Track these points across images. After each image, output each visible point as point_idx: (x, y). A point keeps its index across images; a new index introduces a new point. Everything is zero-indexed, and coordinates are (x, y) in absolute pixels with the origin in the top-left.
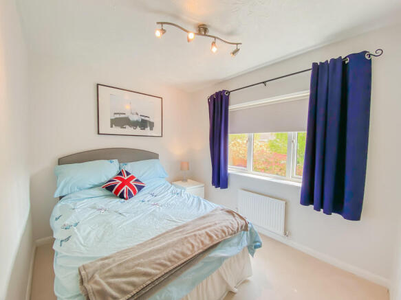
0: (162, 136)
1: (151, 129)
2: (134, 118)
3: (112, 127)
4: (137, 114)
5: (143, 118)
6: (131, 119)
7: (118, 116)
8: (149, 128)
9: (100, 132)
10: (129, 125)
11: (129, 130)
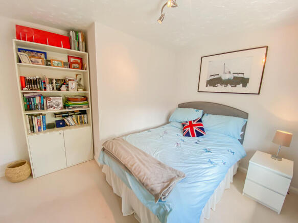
0: (259, 94)
1: (244, 86)
2: (226, 77)
3: (207, 86)
4: (230, 73)
5: (236, 75)
6: (223, 78)
7: (212, 77)
8: (241, 85)
9: (199, 91)
10: (221, 84)
11: (220, 88)
